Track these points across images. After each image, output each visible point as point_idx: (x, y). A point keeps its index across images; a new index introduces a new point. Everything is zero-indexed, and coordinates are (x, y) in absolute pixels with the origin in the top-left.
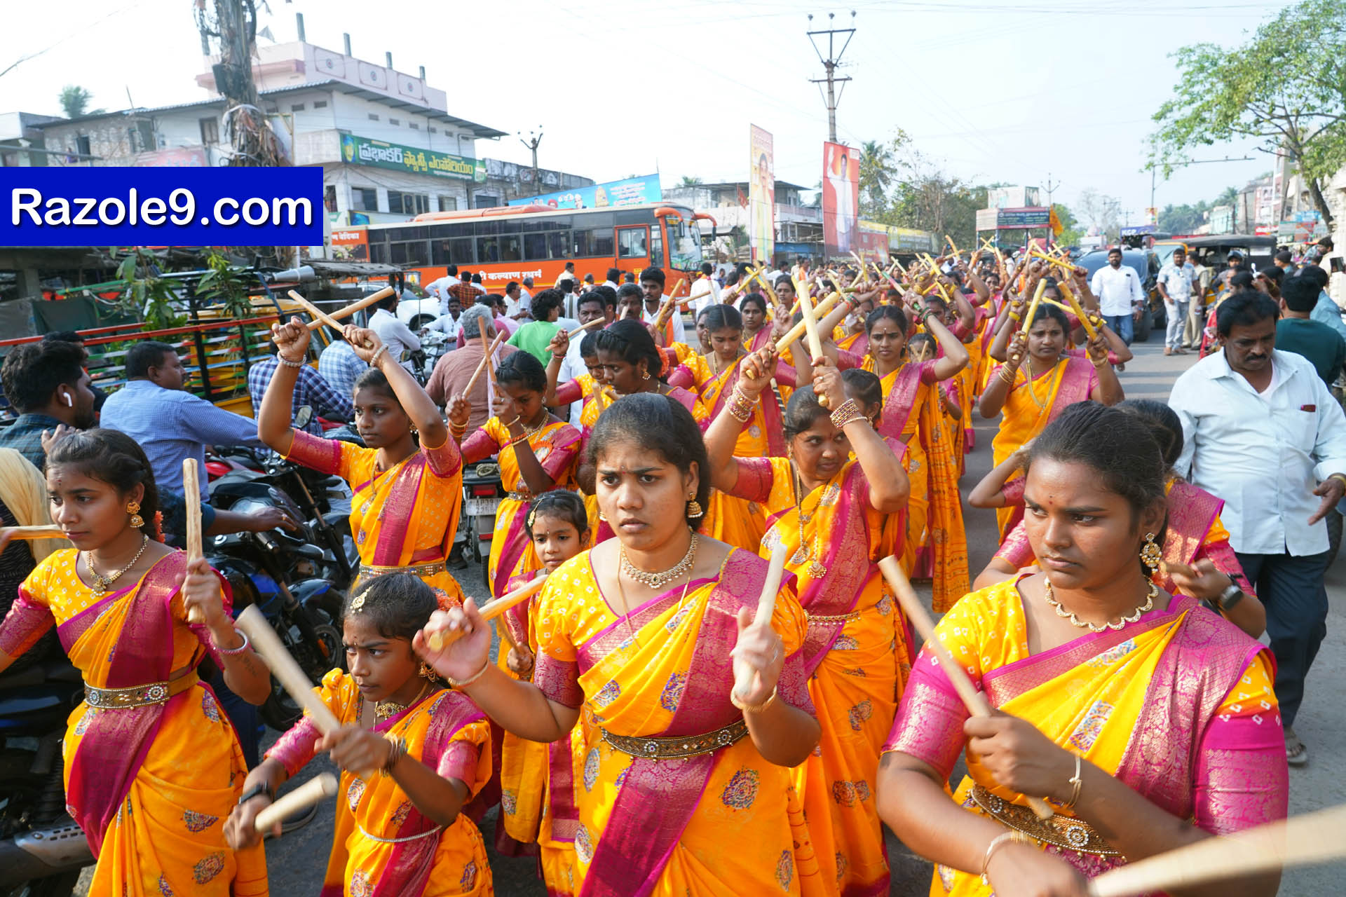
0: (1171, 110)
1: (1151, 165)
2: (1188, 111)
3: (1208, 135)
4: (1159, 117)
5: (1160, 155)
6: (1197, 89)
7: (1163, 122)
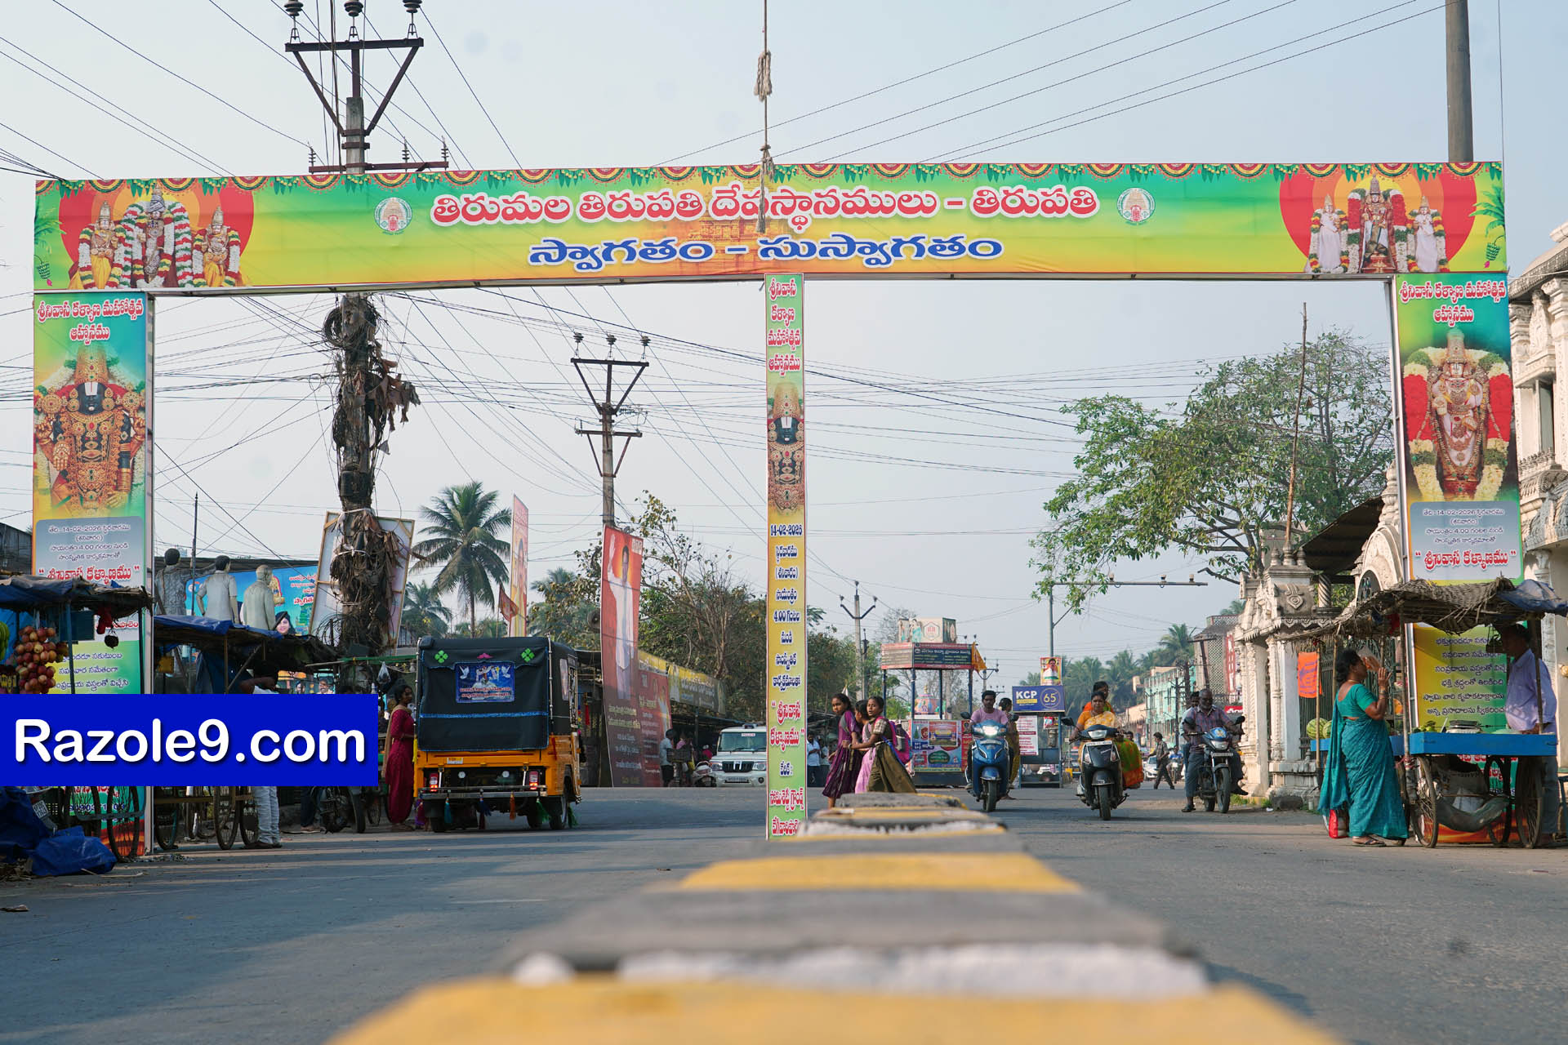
0: (1074, 498)
1: (1048, 586)
2: (1100, 502)
3: (1133, 543)
4: (1054, 507)
5: (1061, 569)
6: (1110, 468)
7: (1063, 516)
